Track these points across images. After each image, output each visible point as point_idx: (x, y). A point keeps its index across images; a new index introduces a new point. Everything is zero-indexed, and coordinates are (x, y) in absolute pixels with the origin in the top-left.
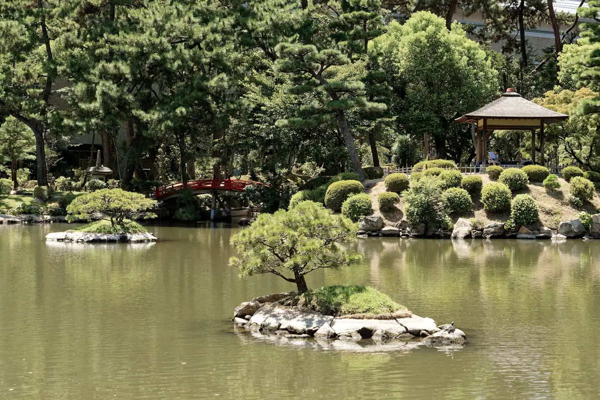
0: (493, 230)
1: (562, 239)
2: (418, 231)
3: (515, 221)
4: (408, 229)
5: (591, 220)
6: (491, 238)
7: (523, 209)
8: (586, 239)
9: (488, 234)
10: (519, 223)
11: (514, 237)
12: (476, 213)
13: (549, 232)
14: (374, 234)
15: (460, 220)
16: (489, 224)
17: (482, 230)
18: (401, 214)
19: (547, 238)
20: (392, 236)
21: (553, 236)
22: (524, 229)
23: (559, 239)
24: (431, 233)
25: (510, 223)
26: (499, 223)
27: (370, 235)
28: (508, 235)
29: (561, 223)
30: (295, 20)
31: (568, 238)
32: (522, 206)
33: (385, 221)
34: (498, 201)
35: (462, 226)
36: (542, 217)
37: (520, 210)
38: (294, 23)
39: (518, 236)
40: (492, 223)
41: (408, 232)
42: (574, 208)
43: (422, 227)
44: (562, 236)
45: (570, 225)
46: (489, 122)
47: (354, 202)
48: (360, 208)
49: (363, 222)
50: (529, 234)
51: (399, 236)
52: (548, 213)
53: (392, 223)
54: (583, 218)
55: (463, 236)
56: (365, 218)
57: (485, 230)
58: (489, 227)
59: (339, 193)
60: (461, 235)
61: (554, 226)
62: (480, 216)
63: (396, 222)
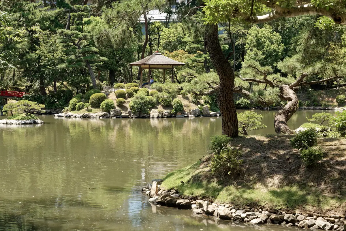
0: (167, 114)
1: (193, 117)
2: (136, 115)
3: (175, 110)
4: (132, 114)
5: (203, 109)
6: (167, 117)
7: (178, 105)
8: (201, 117)
9: (165, 116)
10: (177, 111)
11: (175, 117)
12: (158, 106)
13: (188, 114)
14: (119, 117)
15: (153, 110)
16: (166, 111)
17: (162, 114)
18: (127, 108)
19: (188, 117)
20: (125, 117)
21: (189, 116)
22: (179, 113)
23: (191, 117)
24: (142, 116)
25: (173, 111)
26: (169, 111)
27: (116, 118)
28: (173, 116)
29: (192, 110)
30: (51, 15)
31: (195, 116)
32: (178, 103)
33: (122, 111)
34: (167, 101)
35: (154, 113)
36: (185, 108)
37: (177, 105)
38: (50, 17)
39: (176, 116)
40: (167, 111)
41: (132, 116)
42: (194, 104)
43: (138, 113)
44: (193, 116)
45: (195, 111)
46: (151, 66)
47: (108, 103)
48: (110, 105)
49: (113, 112)
50: (181, 115)
51: (128, 118)
52: (186, 106)
53: (125, 112)
54: (200, 108)
55: (156, 117)
56: (114, 110)
57: (164, 114)
58: (165, 113)
59: (98, 99)
60: (156, 116)
61: (189, 112)
62: (160, 108)
63: (126, 111)
